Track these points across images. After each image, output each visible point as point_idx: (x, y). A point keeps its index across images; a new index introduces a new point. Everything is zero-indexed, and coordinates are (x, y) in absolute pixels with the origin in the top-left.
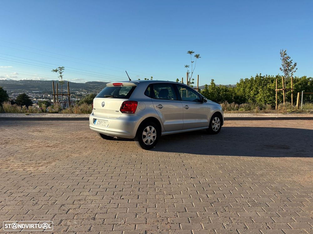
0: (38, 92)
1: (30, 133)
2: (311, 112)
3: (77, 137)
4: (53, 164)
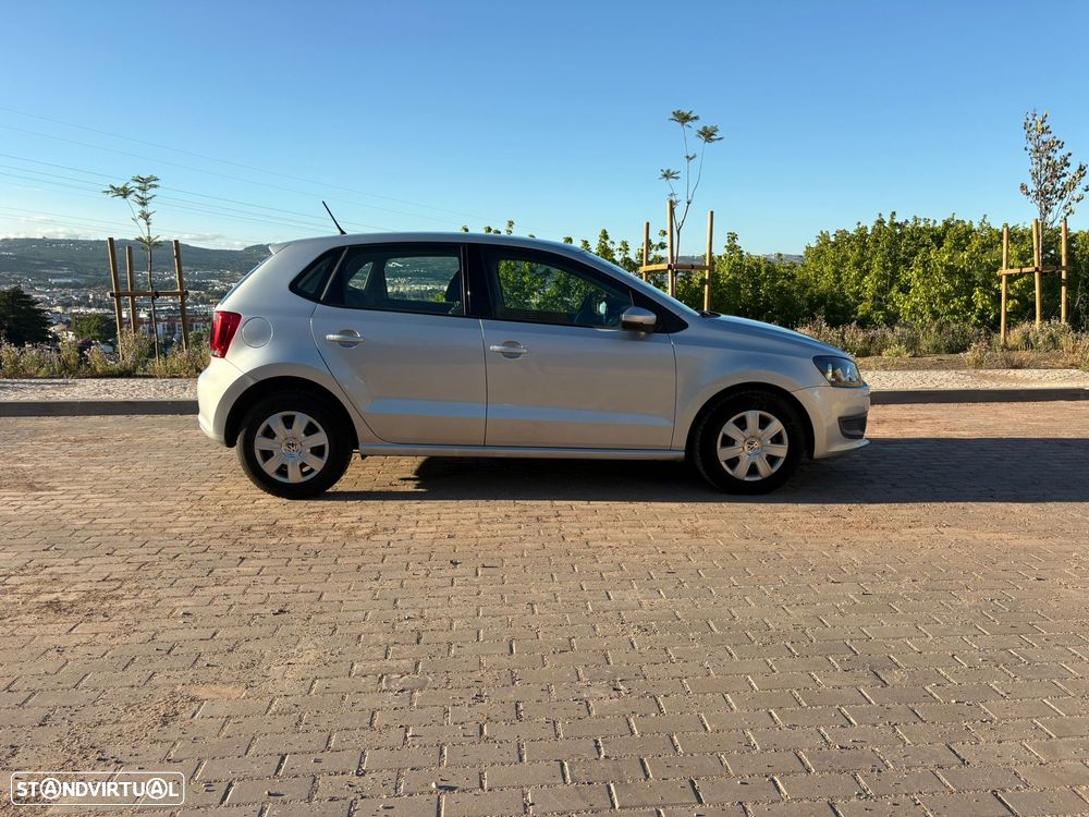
0: (70, 281)
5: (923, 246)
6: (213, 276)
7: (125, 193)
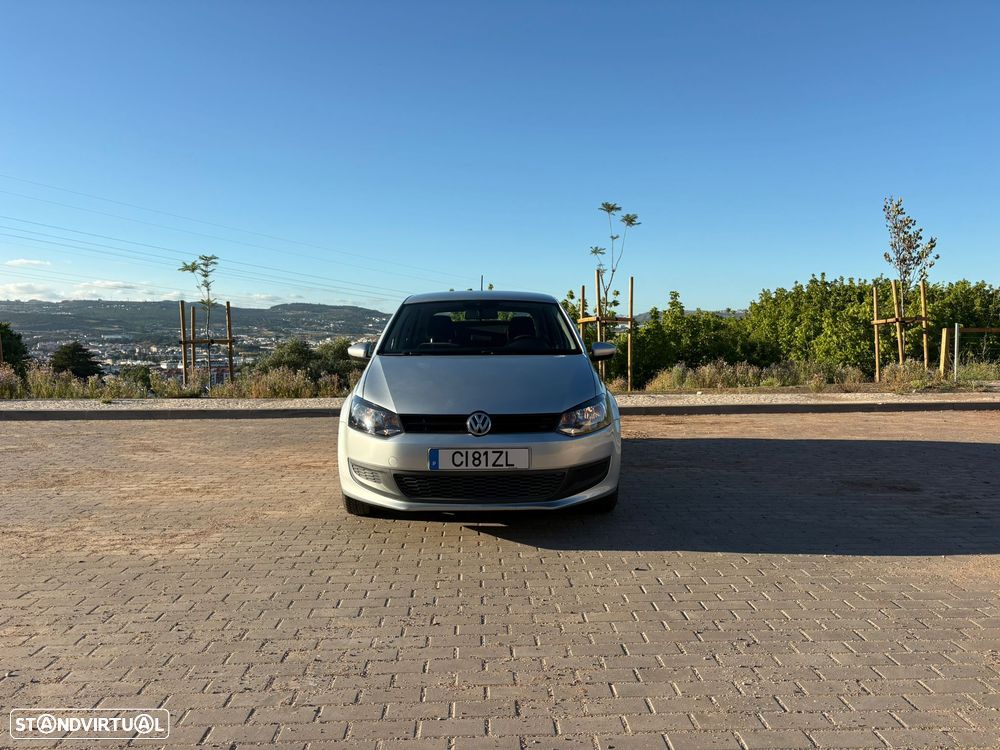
0: (120, 337)
1: (125, 456)
2: (984, 388)
3: (272, 464)
4: (215, 537)
5: (850, 301)
6: (243, 332)
7: (193, 268)
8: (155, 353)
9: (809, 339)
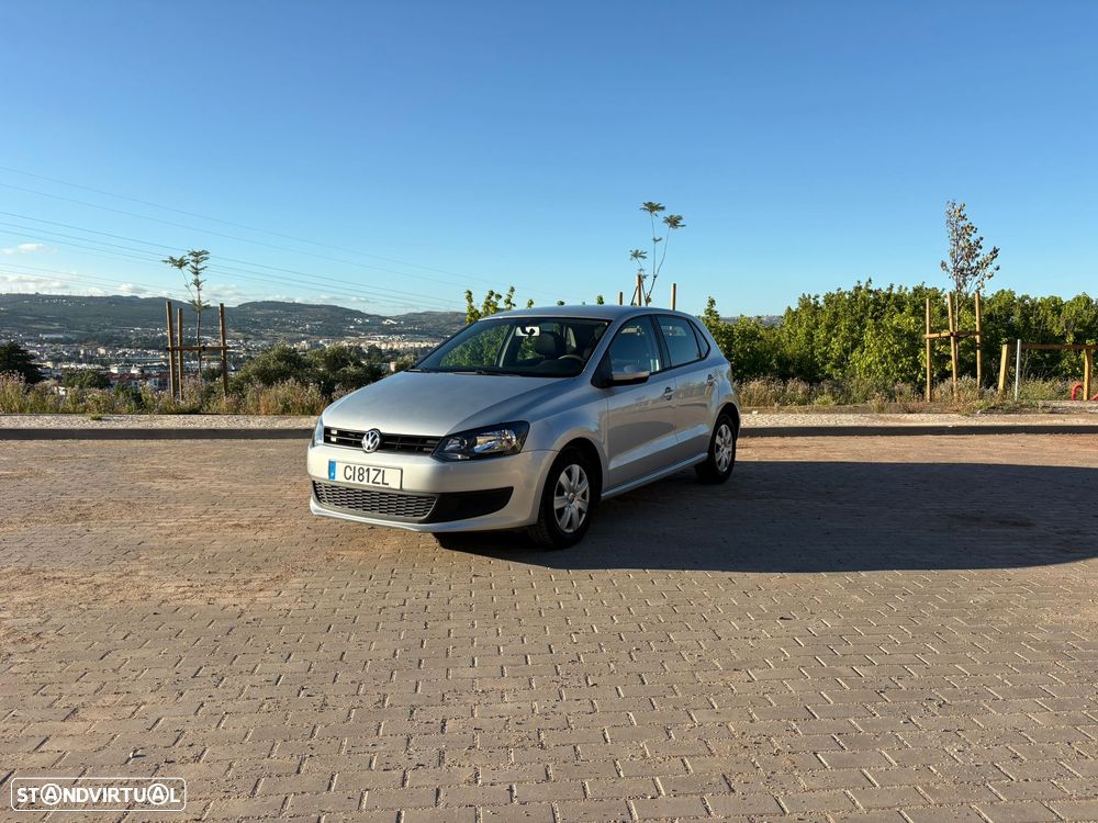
0: (61, 336)
7: (181, 264)
8: (103, 356)
9: (846, 351)
